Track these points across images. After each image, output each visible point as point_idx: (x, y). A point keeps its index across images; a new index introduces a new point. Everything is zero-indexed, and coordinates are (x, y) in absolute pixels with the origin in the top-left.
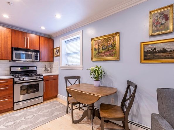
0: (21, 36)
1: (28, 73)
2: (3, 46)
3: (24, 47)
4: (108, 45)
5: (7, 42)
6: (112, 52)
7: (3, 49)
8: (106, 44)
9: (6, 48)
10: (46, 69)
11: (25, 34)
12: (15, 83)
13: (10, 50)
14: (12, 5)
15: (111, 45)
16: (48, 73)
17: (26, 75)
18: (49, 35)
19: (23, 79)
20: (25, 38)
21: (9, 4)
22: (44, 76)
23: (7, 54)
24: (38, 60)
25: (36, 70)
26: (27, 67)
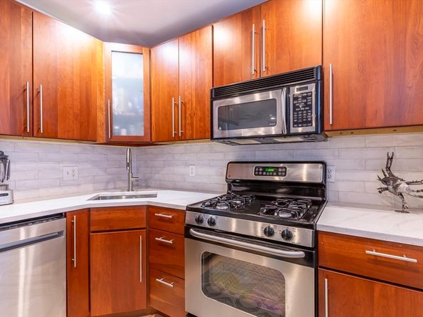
23: (202, 119)
24: (308, 123)
25: (320, 180)
26: (278, 166)
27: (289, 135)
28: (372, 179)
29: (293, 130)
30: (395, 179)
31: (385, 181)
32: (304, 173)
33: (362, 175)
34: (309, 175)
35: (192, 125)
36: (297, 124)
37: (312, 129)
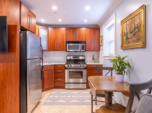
0: (72, 32)
1: (76, 61)
2: (61, 41)
3: (74, 40)
4: (134, 27)
5: (64, 38)
6: (139, 35)
7: (61, 43)
8: (133, 26)
9: (63, 42)
10: (93, 58)
11: (75, 29)
12: (66, 68)
13: (65, 43)
14: (57, 13)
15: (137, 26)
16: (95, 62)
17: (74, 63)
18: (97, 25)
19: (71, 66)
20: (74, 33)
21: (56, 13)
22: (87, 65)
23: (64, 47)
24: (84, 50)
25: (84, 59)
26: (78, 56)
27: (81, 51)
28: (91, 58)
29: (82, 51)
30: (94, 58)
31: (93, 59)
32: (81, 58)
33: (90, 58)
34: (83, 58)
35: (61, 48)
36: (82, 50)
37: (84, 51)
